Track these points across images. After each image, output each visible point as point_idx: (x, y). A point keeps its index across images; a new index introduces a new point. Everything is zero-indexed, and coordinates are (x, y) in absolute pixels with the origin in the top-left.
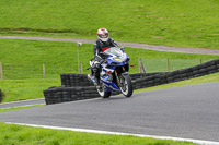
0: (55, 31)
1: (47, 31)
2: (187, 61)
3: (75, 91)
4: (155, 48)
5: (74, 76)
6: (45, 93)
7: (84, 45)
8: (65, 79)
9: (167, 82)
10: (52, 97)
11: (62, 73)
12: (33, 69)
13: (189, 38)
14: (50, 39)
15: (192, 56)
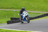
0: (9, 8)
1: (7, 8)
2: (38, 14)
3: (14, 21)
4: (31, 12)
5: (13, 18)
6: (7, 22)
7: (15, 11)
8: (11, 19)
9: (34, 19)
10: (8, 23)
11: (11, 17)
12: (4, 17)
13: (38, 9)
14: (8, 10)
15: (39, 13)
